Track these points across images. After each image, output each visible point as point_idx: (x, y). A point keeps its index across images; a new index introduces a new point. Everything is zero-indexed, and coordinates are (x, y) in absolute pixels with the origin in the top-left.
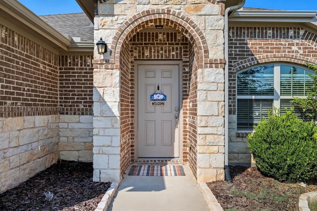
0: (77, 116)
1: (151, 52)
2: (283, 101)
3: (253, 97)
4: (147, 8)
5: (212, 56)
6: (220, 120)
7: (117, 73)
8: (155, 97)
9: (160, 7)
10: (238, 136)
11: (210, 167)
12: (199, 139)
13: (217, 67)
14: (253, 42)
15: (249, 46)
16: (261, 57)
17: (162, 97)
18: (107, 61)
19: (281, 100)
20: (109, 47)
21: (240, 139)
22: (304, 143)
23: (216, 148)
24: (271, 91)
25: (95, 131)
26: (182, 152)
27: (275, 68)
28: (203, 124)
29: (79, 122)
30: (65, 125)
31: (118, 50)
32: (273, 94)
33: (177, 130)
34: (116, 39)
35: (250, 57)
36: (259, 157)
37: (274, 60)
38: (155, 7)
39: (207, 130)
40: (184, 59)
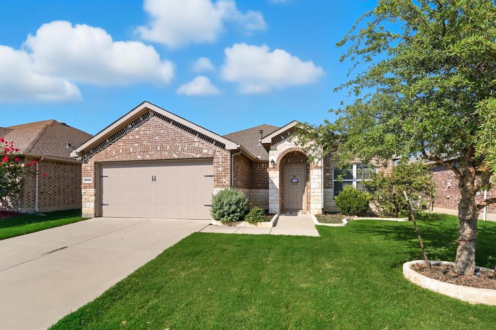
0: (257, 190)
1: (291, 160)
2: (358, 182)
3: (342, 180)
4: (290, 147)
6: (320, 190)
7: (278, 172)
8: (293, 181)
9: (295, 146)
11: (316, 208)
12: (311, 198)
13: (318, 169)
17: (296, 181)
18: (274, 168)
20: (275, 162)
21: (334, 201)
23: (318, 201)
24: (351, 177)
25: (270, 194)
26: (306, 206)
27: (354, 166)
28: (313, 192)
29: (258, 192)
30: (252, 194)
31: (279, 163)
33: (304, 196)
34: (278, 159)
38: (293, 146)
39: (314, 194)
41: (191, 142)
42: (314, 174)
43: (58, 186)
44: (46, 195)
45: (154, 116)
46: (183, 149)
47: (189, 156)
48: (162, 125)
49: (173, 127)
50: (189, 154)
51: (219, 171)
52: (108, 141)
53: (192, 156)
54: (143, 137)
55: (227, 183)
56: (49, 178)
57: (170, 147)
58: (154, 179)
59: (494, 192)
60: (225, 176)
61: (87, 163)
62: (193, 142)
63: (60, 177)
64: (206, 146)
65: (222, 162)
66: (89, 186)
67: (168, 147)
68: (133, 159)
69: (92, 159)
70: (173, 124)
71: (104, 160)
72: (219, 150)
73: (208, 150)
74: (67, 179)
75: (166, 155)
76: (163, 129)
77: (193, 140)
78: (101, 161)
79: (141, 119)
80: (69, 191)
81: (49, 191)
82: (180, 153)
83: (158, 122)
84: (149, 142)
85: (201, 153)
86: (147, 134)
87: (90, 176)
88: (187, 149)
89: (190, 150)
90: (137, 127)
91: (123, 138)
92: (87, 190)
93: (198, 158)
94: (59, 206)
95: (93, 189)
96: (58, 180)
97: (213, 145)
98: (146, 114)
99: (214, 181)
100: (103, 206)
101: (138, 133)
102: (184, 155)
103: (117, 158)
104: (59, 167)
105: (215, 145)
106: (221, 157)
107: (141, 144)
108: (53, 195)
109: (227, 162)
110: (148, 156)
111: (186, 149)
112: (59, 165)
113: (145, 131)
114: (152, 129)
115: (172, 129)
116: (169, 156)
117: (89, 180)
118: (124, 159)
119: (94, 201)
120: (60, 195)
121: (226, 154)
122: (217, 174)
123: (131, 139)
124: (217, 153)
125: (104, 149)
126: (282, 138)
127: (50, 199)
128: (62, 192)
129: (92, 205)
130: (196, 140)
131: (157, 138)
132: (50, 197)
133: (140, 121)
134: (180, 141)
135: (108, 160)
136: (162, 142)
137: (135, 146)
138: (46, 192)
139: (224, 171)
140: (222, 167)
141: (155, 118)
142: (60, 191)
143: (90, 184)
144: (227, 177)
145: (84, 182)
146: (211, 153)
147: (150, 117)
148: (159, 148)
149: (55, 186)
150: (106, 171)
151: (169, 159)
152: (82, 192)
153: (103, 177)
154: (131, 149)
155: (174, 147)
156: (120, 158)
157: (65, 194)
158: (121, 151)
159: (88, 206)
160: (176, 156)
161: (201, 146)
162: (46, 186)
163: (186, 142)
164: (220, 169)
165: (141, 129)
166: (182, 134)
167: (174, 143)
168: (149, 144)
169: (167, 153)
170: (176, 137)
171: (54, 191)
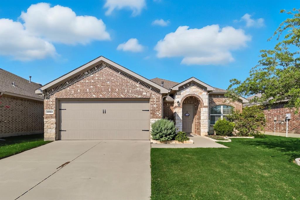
3: (215, 115)
4: (189, 93)
5: (205, 105)
8: (186, 115)
9: (192, 93)
10: (211, 126)
11: (204, 131)
12: (201, 125)
13: (206, 107)
14: (215, 99)
15: (214, 100)
16: (217, 103)
17: (188, 115)
18: (179, 106)
19: (223, 116)
20: (180, 103)
21: (211, 127)
22: (226, 126)
23: (206, 128)
24: (220, 113)
25: (176, 123)
26: (194, 131)
27: (221, 106)
28: (202, 121)
31: (182, 103)
32: (221, 114)
33: (193, 124)
34: (182, 101)
35: (214, 103)
36: (216, 130)
37: (221, 104)
38: (191, 93)
39: (203, 123)
40: (195, 104)
41: (134, 87)
42: (203, 110)
43: (11, 117)
44: (3, 124)
45: (106, 67)
46: (128, 92)
47: (133, 96)
48: (112, 74)
49: (121, 76)
50: (133, 95)
51: (154, 108)
52: (67, 83)
53: (135, 97)
54: (97, 81)
55: (160, 115)
56: (5, 110)
57: (119, 90)
58: (104, 112)
59: (292, 122)
60: (158, 111)
61: (49, 99)
62: (136, 87)
63: (13, 110)
64: (145, 90)
65: (156, 102)
66: (51, 116)
67: (117, 90)
68: (89, 97)
69: (54, 96)
70: (121, 74)
71: (64, 97)
72: (154, 93)
73: (146, 93)
74: (18, 111)
75: (115, 95)
76: (113, 77)
77: (136, 85)
78: (62, 97)
79: (96, 69)
80: (20, 121)
81: (5, 120)
82: (126, 94)
83: (109, 71)
84: (102, 85)
85: (142, 94)
86: (100, 80)
87: (52, 109)
88: (132, 92)
89: (133, 92)
90: (92, 74)
91: (80, 81)
92: (49, 119)
93: (139, 98)
94: (12, 132)
95: (54, 119)
96: (12, 112)
97: (150, 90)
98: (100, 65)
99: (151, 114)
100: (62, 132)
101: (93, 78)
102: (129, 96)
103: (75, 96)
104: (12, 101)
105: (152, 90)
106: (155, 98)
107: (96, 87)
108: (8, 124)
109: (160, 102)
110: (101, 96)
111: (130, 91)
112: (12, 100)
113: (99, 77)
114: (104, 76)
115: (120, 77)
116: (118, 96)
117: (51, 112)
118: (82, 97)
119: (55, 128)
120: (13, 124)
121: (159, 96)
122: (153, 109)
123: (88, 83)
124: (153, 95)
125: (64, 89)
126: (184, 87)
127: (6, 127)
128: (15, 122)
129: (54, 131)
130: (138, 85)
131: (108, 83)
132: (6, 126)
133: (95, 69)
134: (126, 86)
135: (68, 97)
136: (113, 86)
137: (91, 88)
138: (3, 122)
139: (157, 107)
140: (156, 105)
141: (107, 69)
142: (13, 120)
143: (51, 115)
144: (159, 112)
145: (46, 114)
146: (148, 95)
147: (103, 67)
148: (110, 90)
149: (10, 117)
150: (64, 105)
151: (117, 98)
152: (44, 121)
153: (61, 109)
154: (88, 90)
155: (122, 90)
156: (78, 96)
157: (16, 123)
158: (79, 91)
159: (50, 132)
160: (123, 96)
161: (141, 90)
162: (2, 116)
163: (131, 87)
164: (155, 106)
165: (95, 75)
166: (128, 81)
167: (121, 87)
168: (102, 87)
169: (116, 94)
170: (123, 83)
171: (8, 120)
